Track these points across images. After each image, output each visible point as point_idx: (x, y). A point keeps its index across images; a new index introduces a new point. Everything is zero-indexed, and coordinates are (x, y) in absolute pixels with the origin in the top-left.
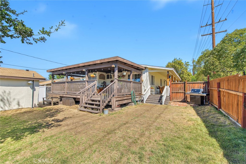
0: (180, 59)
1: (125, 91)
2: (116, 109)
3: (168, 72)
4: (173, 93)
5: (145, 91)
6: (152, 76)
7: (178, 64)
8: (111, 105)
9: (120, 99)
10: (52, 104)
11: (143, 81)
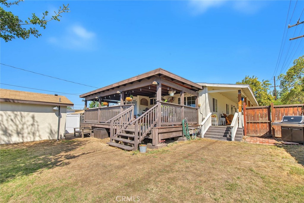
0: (254, 78)
1: (173, 120)
2: (158, 145)
3: (239, 91)
4: (249, 123)
5: (202, 121)
6: (214, 99)
7: (252, 84)
8: (152, 139)
9: (164, 131)
10: (83, 136)
11: (199, 106)
